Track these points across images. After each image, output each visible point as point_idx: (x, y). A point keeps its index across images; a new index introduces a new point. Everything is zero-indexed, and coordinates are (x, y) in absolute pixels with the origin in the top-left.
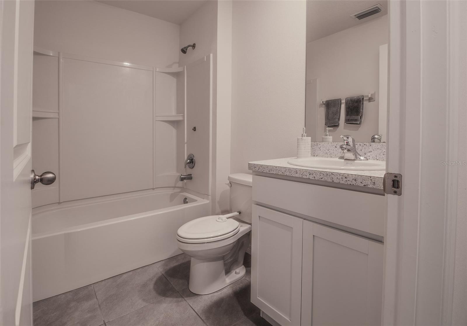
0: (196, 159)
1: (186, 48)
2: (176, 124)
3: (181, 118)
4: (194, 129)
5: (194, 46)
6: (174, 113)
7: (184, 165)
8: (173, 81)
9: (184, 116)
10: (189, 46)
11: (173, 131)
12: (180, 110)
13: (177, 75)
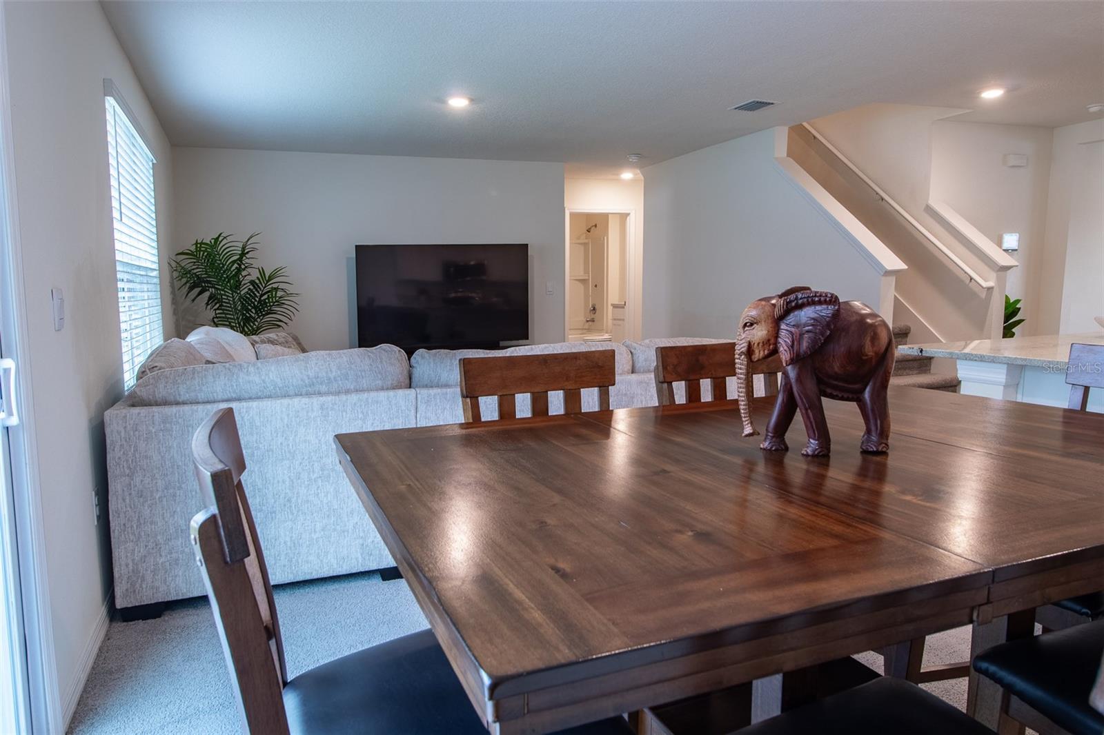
0: (596, 307)
1: (590, 229)
2: (584, 281)
3: (587, 278)
4: (596, 286)
5: (596, 226)
6: (582, 273)
7: (588, 311)
8: (582, 248)
9: (589, 276)
10: (593, 226)
11: (581, 287)
12: (586, 271)
13: (585, 245)
